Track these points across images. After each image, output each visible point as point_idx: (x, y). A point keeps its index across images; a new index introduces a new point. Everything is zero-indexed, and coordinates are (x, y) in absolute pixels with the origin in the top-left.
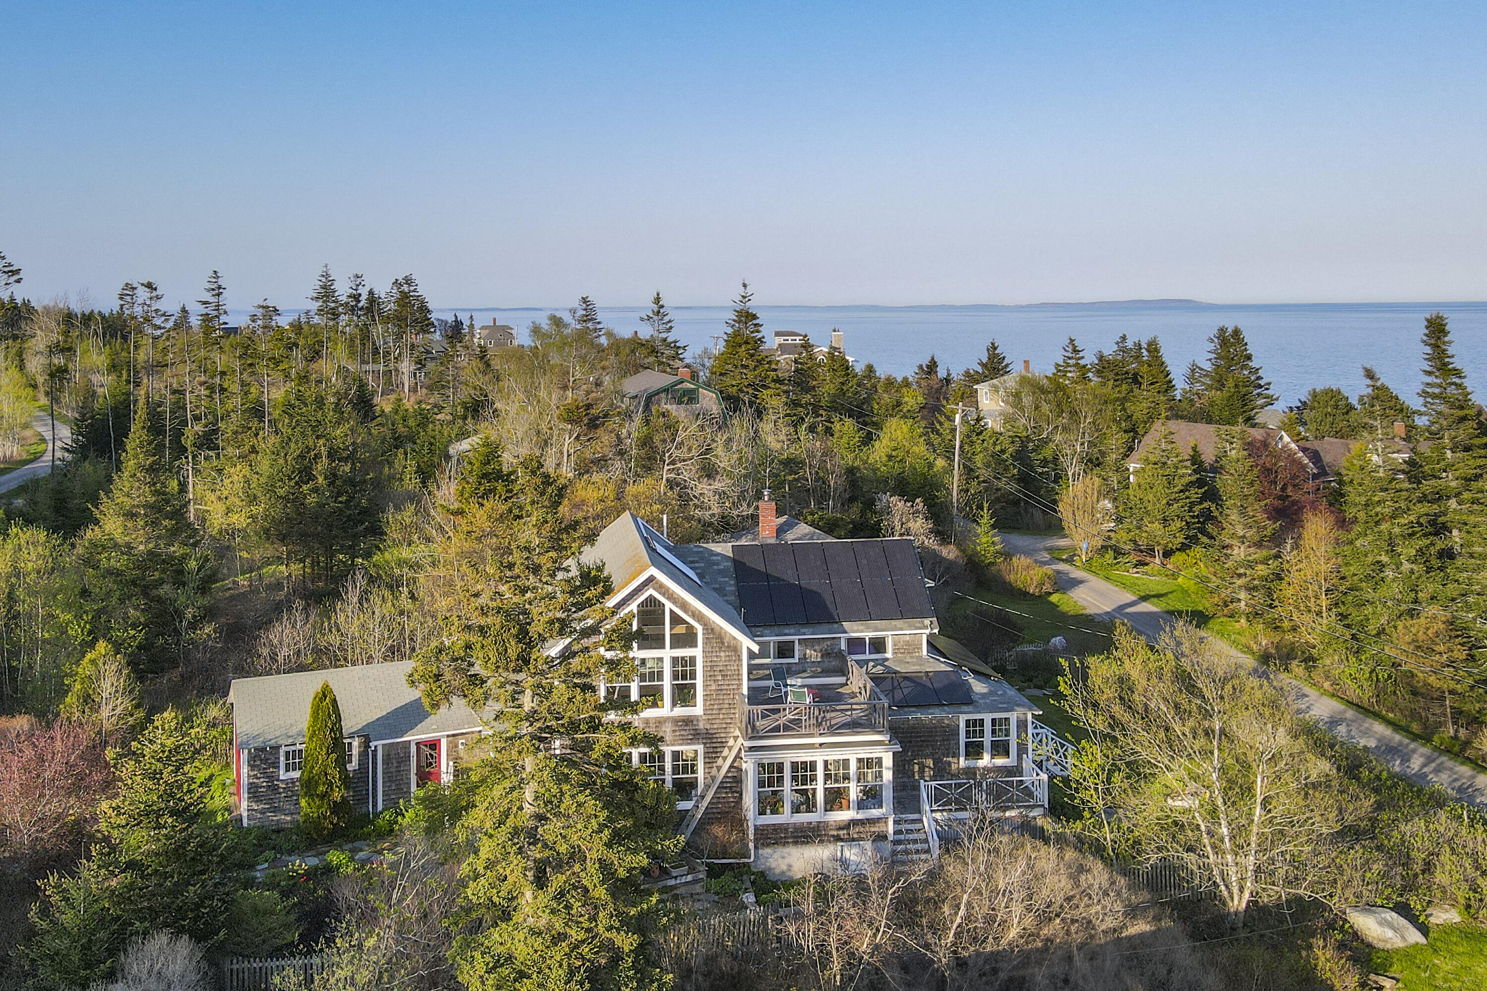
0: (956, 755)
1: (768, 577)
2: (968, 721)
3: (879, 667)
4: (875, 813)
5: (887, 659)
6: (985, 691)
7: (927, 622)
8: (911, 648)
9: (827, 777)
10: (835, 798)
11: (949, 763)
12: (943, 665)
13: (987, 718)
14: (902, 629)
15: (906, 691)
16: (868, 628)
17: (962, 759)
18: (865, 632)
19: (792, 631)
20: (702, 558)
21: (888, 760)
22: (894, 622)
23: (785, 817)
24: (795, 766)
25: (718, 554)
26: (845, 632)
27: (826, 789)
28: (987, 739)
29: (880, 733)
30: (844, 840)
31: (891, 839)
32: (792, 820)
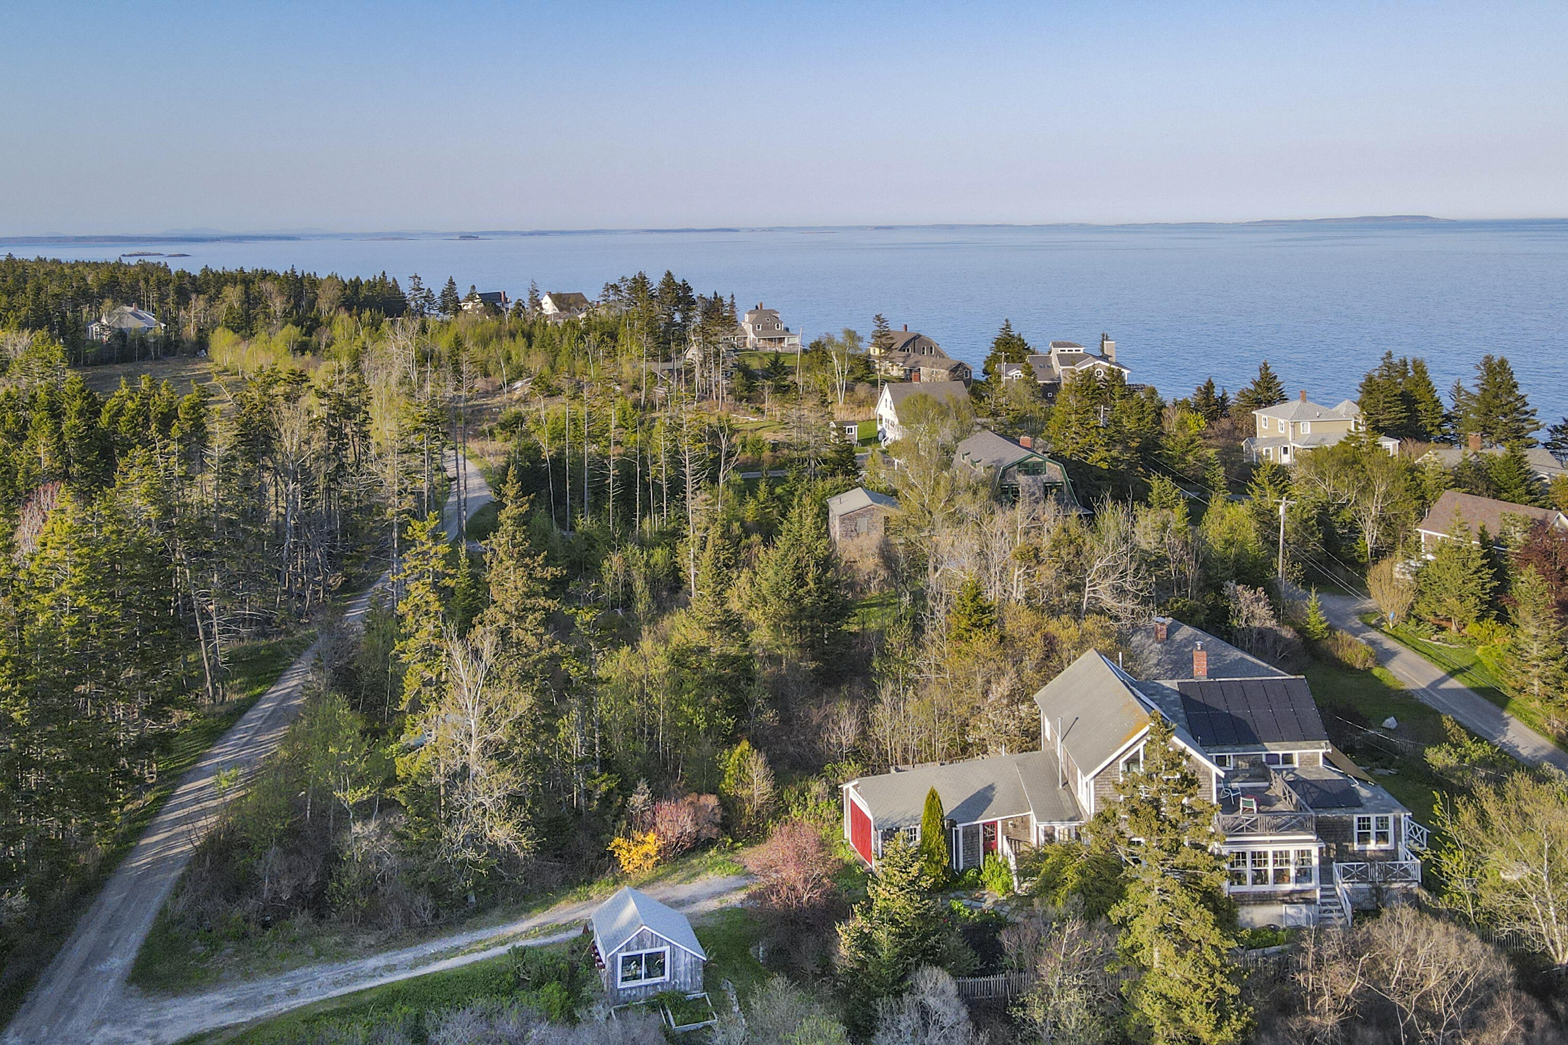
0: (1352, 841)
1: (1206, 707)
2: (1359, 819)
3: (1291, 775)
4: (1308, 886)
5: (1295, 769)
6: (1369, 795)
7: (1323, 744)
8: (1312, 760)
9: (1275, 862)
10: (1280, 876)
11: (1347, 846)
12: (1335, 774)
13: (1373, 817)
14: (1305, 749)
15: (1314, 796)
16: (1282, 748)
17: (1356, 844)
18: (1279, 750)
19: (1229, 749)
20: (1158, 692)
21: (1315, 851)
22: (1300, 743)
23: (1247, 888)
24: (1253, 854)
25: (1168, 689)
26: (1267, 750)
27: (1275, 870)
28: (1373, 831)
29: (1311, 834)
30: (1286, 903)
31: (1318, 903)
32: (1253, 890)
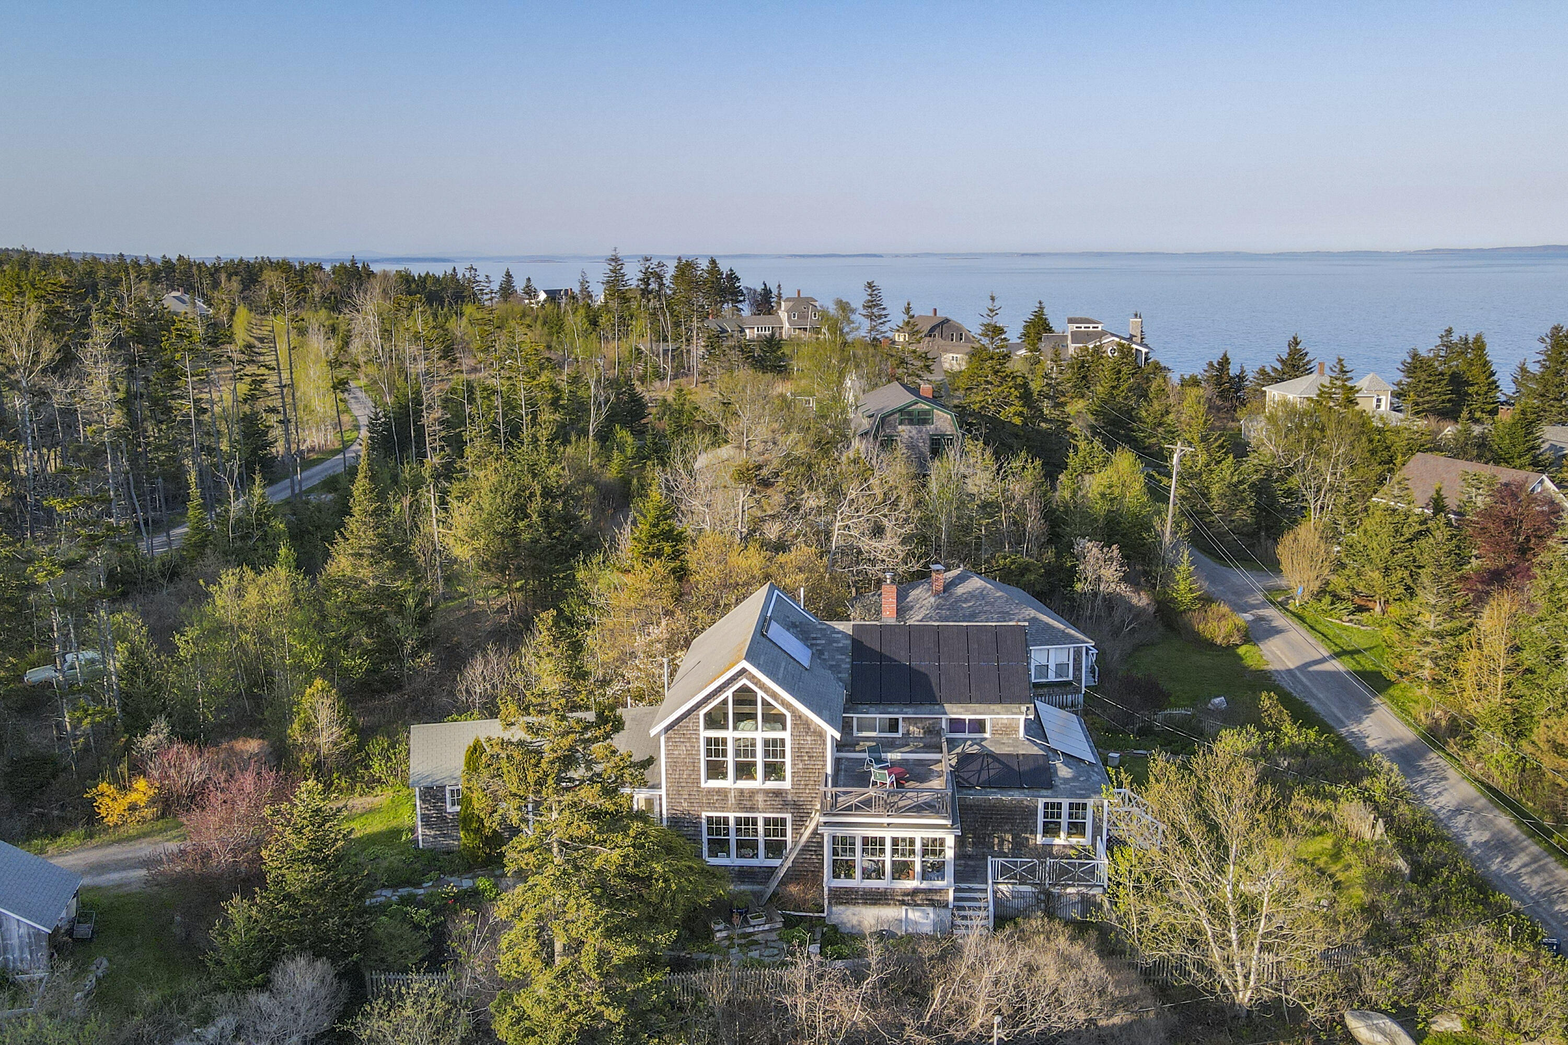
0: (1034, 832)
1: (881, 656)
2: (1046, 804)
3: (976, 747)
4: (939, 884)
5: (985, 739)
6: (1069, 776)
7: (1024, 708)
8: (1009, 729)
9: (895, 851)
10: (902, 870)
11: (1027, 839)
12: (1036, 748)
13: (1065, 802)
14: (998, 714)
15: (992, 772)
16: (967, 711)
17: (1039, 836)
18: (966, 714)
19: (896, 710)
20: (824, 635)
21: (950, 840)
22: (992, 707)
23: (857, 882)
24: (865, 841)
25: (840, 632)
26: (946, 713)
27: (893, 863)
28: (1064, 821)
29: (944, 818)
30: (908, 905)
31: (951, 906)
32: (862, 885)
